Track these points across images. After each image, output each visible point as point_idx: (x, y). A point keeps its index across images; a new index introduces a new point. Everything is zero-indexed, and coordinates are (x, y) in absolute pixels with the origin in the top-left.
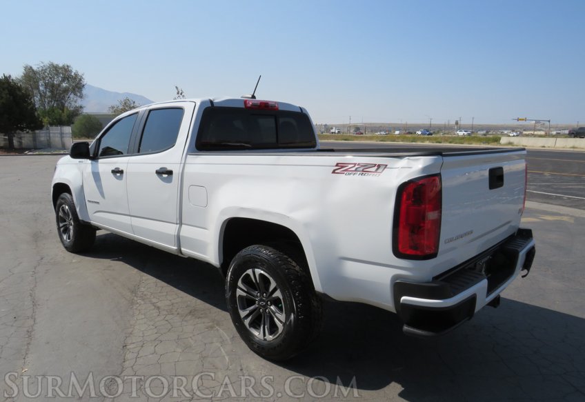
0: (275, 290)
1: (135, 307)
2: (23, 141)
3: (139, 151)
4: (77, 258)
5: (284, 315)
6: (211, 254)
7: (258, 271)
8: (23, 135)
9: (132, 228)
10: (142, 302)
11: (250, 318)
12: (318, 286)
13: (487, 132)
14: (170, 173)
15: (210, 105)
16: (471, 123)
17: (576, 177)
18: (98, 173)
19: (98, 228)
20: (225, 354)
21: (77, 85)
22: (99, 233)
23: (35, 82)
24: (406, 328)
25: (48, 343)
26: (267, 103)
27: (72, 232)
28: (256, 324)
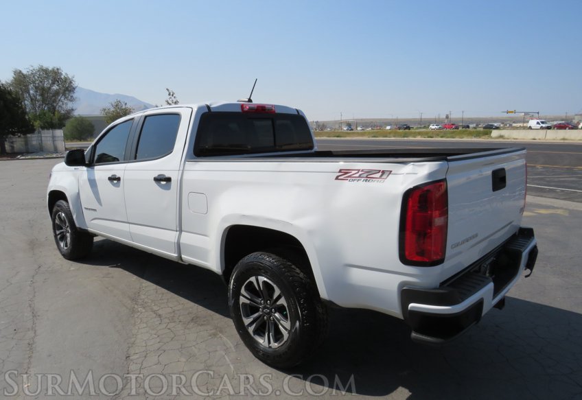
0: (279, 297)
1: (136, 316)
2: (15, 146)
3: (135, 158)
4: (75, 266)
5: (289, 322)
6: (212, 261)
7: (262, 279)
8: (14, 140)
9: (131, 235)
10: (144, 311)
11: (255, 325)
12: (323, 293)
13: (477, 125)
14: (168, 180)
15: (207, 110)
16: (461, 117)
17: (567, 168)
18: (94, 180)
19: (95, 235)
20: (229, 363)
21: (67, 88)
22: (96, 239)
23: (25, 86)
24: (414, 335)
25: (50, 356)
26: (264, 107)
27: (69, 239)
28: (260, 331)
